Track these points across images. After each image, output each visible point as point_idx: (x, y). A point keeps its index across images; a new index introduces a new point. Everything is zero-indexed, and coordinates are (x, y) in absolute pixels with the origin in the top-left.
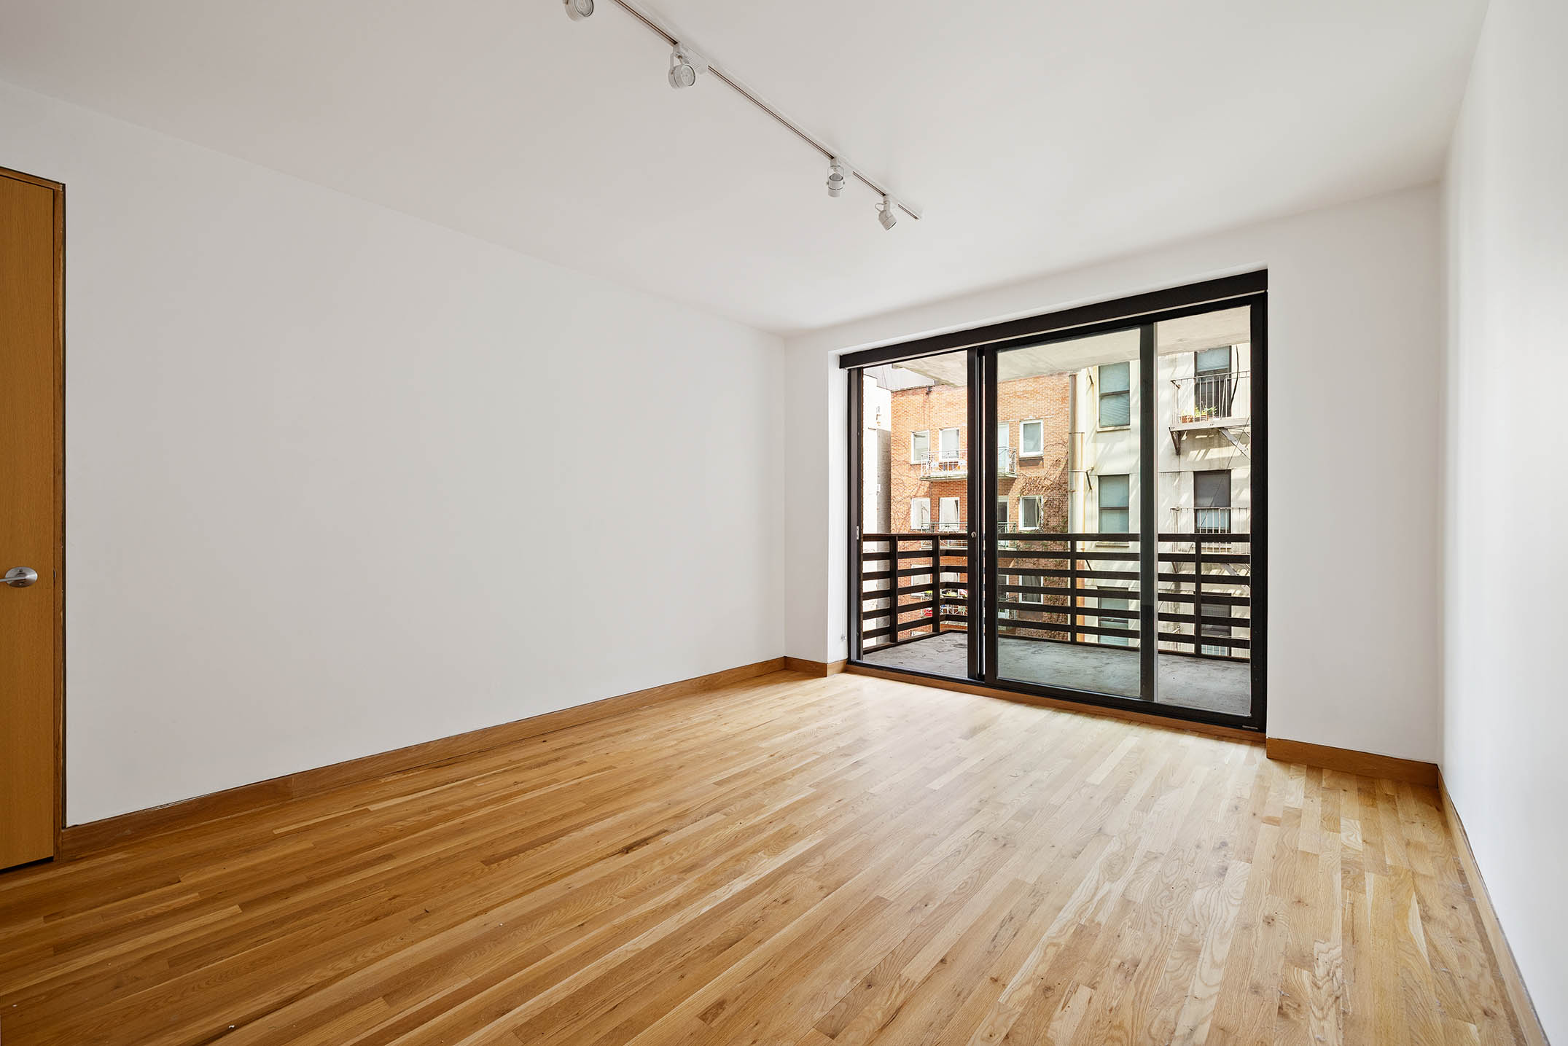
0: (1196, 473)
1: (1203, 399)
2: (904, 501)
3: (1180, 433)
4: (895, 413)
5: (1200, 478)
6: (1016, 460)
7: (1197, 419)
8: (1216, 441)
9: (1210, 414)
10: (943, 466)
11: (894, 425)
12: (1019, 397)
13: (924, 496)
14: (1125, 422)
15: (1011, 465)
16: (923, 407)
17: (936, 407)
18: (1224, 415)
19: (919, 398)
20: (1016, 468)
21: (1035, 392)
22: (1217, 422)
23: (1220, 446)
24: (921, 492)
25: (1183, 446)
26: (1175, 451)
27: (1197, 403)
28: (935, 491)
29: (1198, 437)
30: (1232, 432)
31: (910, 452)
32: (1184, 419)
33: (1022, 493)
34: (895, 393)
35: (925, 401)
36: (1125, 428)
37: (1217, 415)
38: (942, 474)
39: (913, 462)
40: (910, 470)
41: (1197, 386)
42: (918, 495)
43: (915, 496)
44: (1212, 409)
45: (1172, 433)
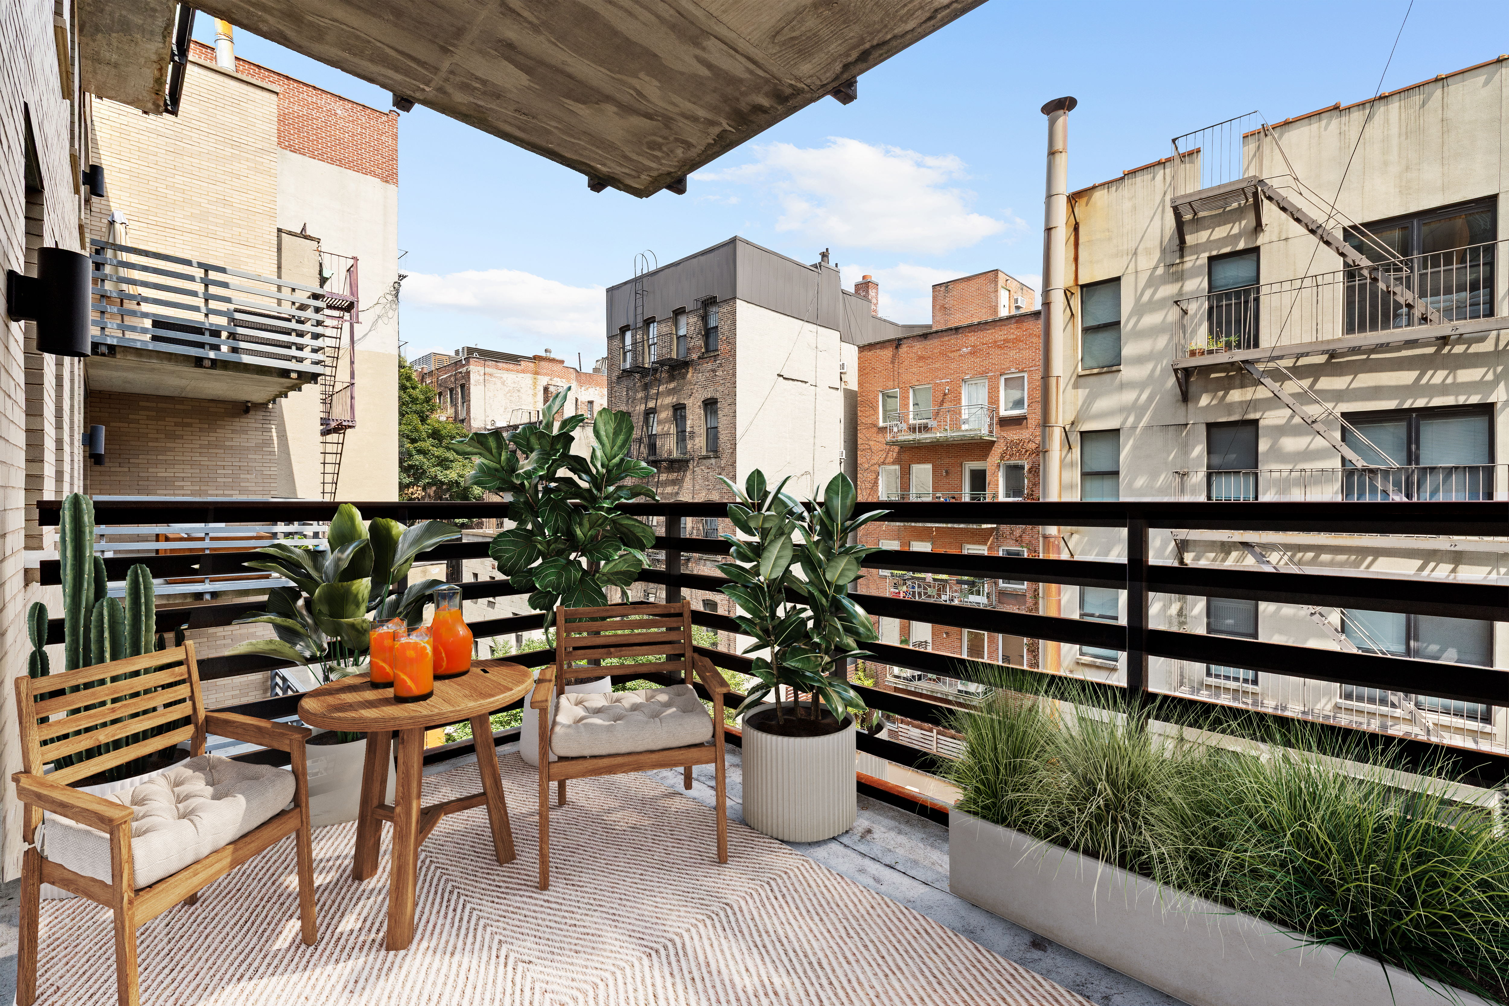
0: (1210, 426)
1: (1219, 324)
2: (873, 468)
3: (1187, 372)
4: (862, 371)
5: (1214, 430)
6: (995, 420)
7: (1210, 352)
8: (1238, 382)
9: (1228, 345)
10: (913, 429)
11: (860, 384)
12: (999, 347)
13: (893, 463)
14: (1114, 362)
15: (991, 425)
16: (893, 363)
17: (906, 363)
18: (1249, 347)
19: (887, 353)
20: (996, 429)
21: (1018, 340)
22: (1239, 355)
23: (1242, 386)
24: (890, 459)
25: (1193, 389)
26: (1180, 398)
27: (1211, 331)
28: (906, 457)
29: (1213, 376)
30: (1261, 367)
31: (877, 413)
32: (1193, 353)
33: (1002, 458)
34: (862, 349)
35: (894, 356)
36: (1114, 368)
37: (1238, 346)
38: (911, 437)
39: (881, 424)
40: (878, 433)
41: (1210, 309)
42: (887, 461)
43: (884, 463)
44: (1233, 338)
45: (1176, 371)
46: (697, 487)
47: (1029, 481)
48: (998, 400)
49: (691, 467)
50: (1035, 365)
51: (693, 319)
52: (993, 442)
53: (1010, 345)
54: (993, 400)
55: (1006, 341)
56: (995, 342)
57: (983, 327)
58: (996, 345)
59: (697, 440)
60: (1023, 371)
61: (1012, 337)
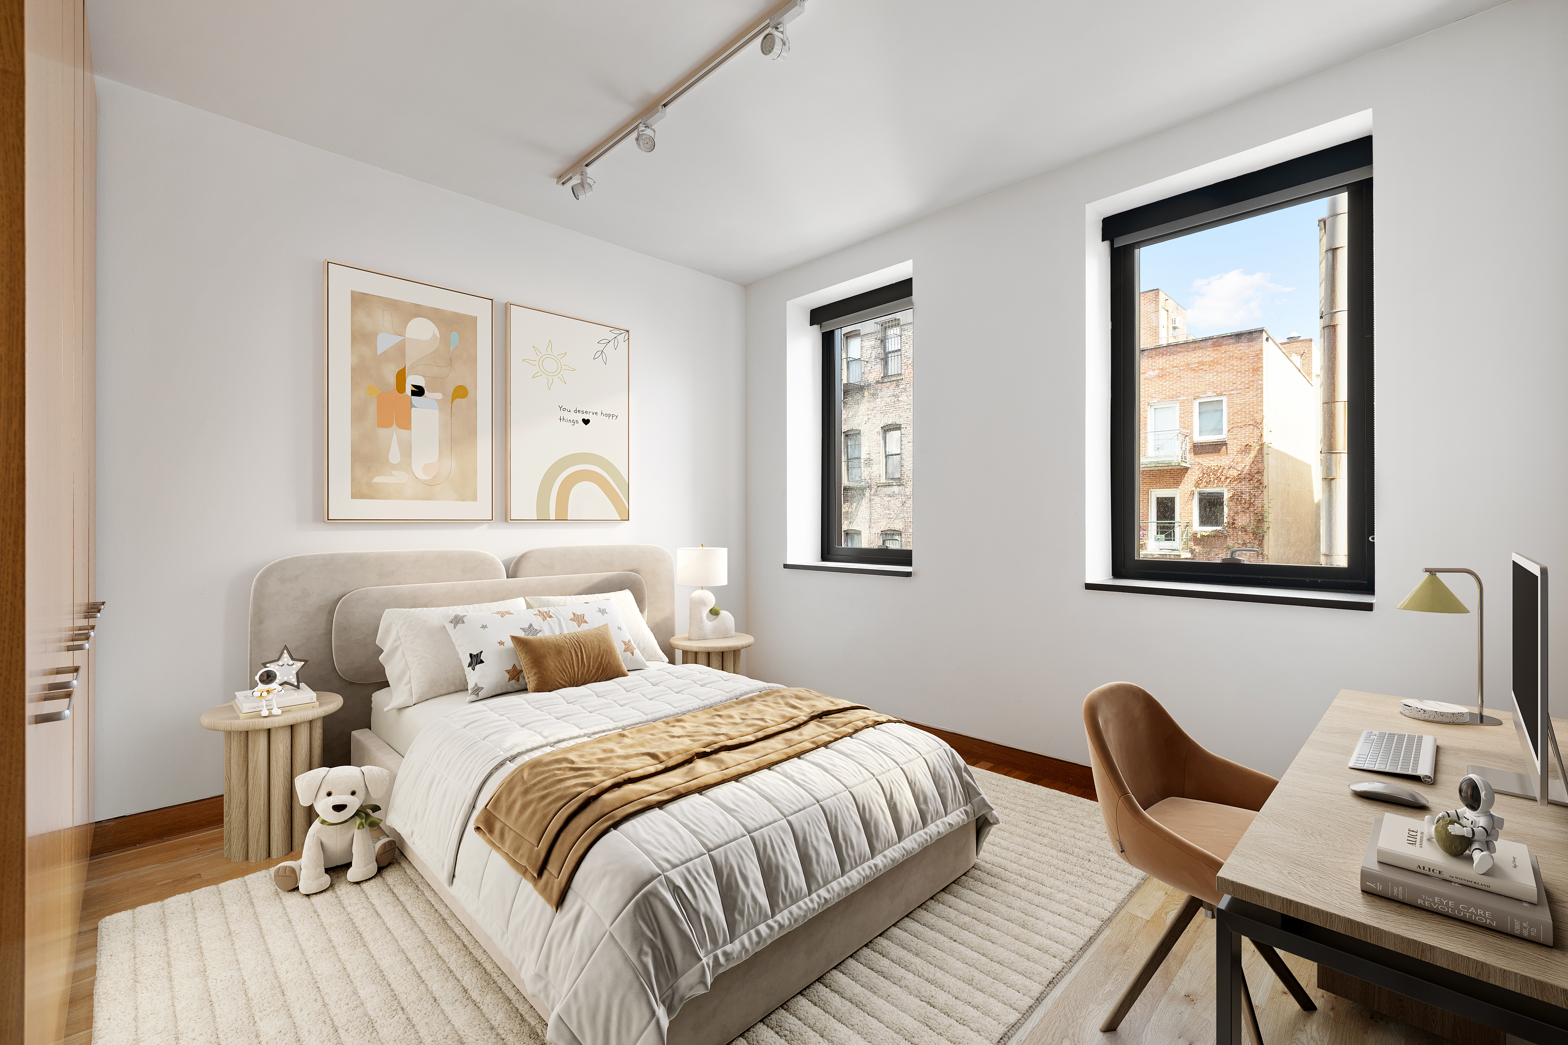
46: (875, 516)
47: (1230, 510)
48: (1192, 425)
49: (867, 495)
50: (1237, 389)
51: (870, 343)
52: (1187, 469)
53: (1205, 368)
54: (1185, 423)
55: (1201, 363)
56: (1188, 364)
57: (1173, 349)
58: (1189, 367)
59: (875, 468)
60: (1221, 394)
61: (1208, 359)
